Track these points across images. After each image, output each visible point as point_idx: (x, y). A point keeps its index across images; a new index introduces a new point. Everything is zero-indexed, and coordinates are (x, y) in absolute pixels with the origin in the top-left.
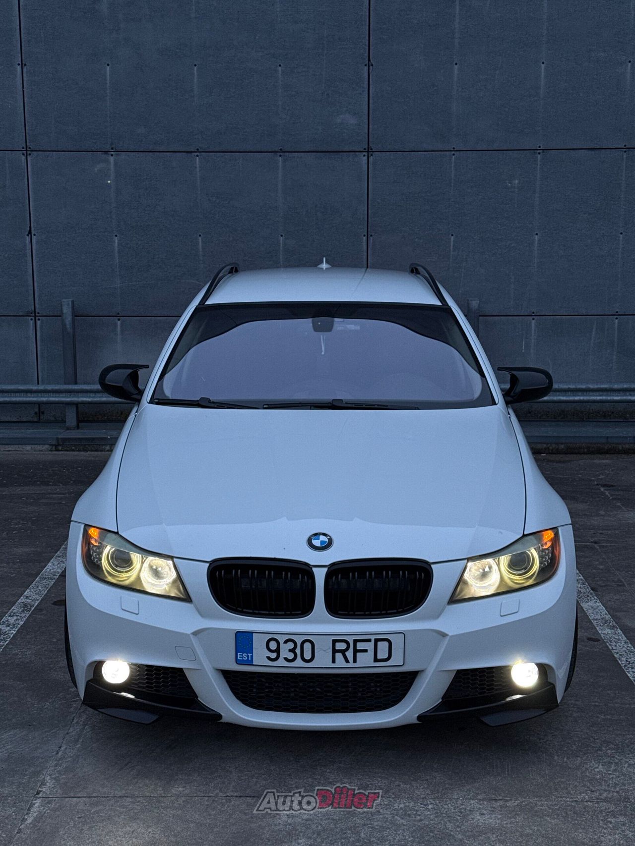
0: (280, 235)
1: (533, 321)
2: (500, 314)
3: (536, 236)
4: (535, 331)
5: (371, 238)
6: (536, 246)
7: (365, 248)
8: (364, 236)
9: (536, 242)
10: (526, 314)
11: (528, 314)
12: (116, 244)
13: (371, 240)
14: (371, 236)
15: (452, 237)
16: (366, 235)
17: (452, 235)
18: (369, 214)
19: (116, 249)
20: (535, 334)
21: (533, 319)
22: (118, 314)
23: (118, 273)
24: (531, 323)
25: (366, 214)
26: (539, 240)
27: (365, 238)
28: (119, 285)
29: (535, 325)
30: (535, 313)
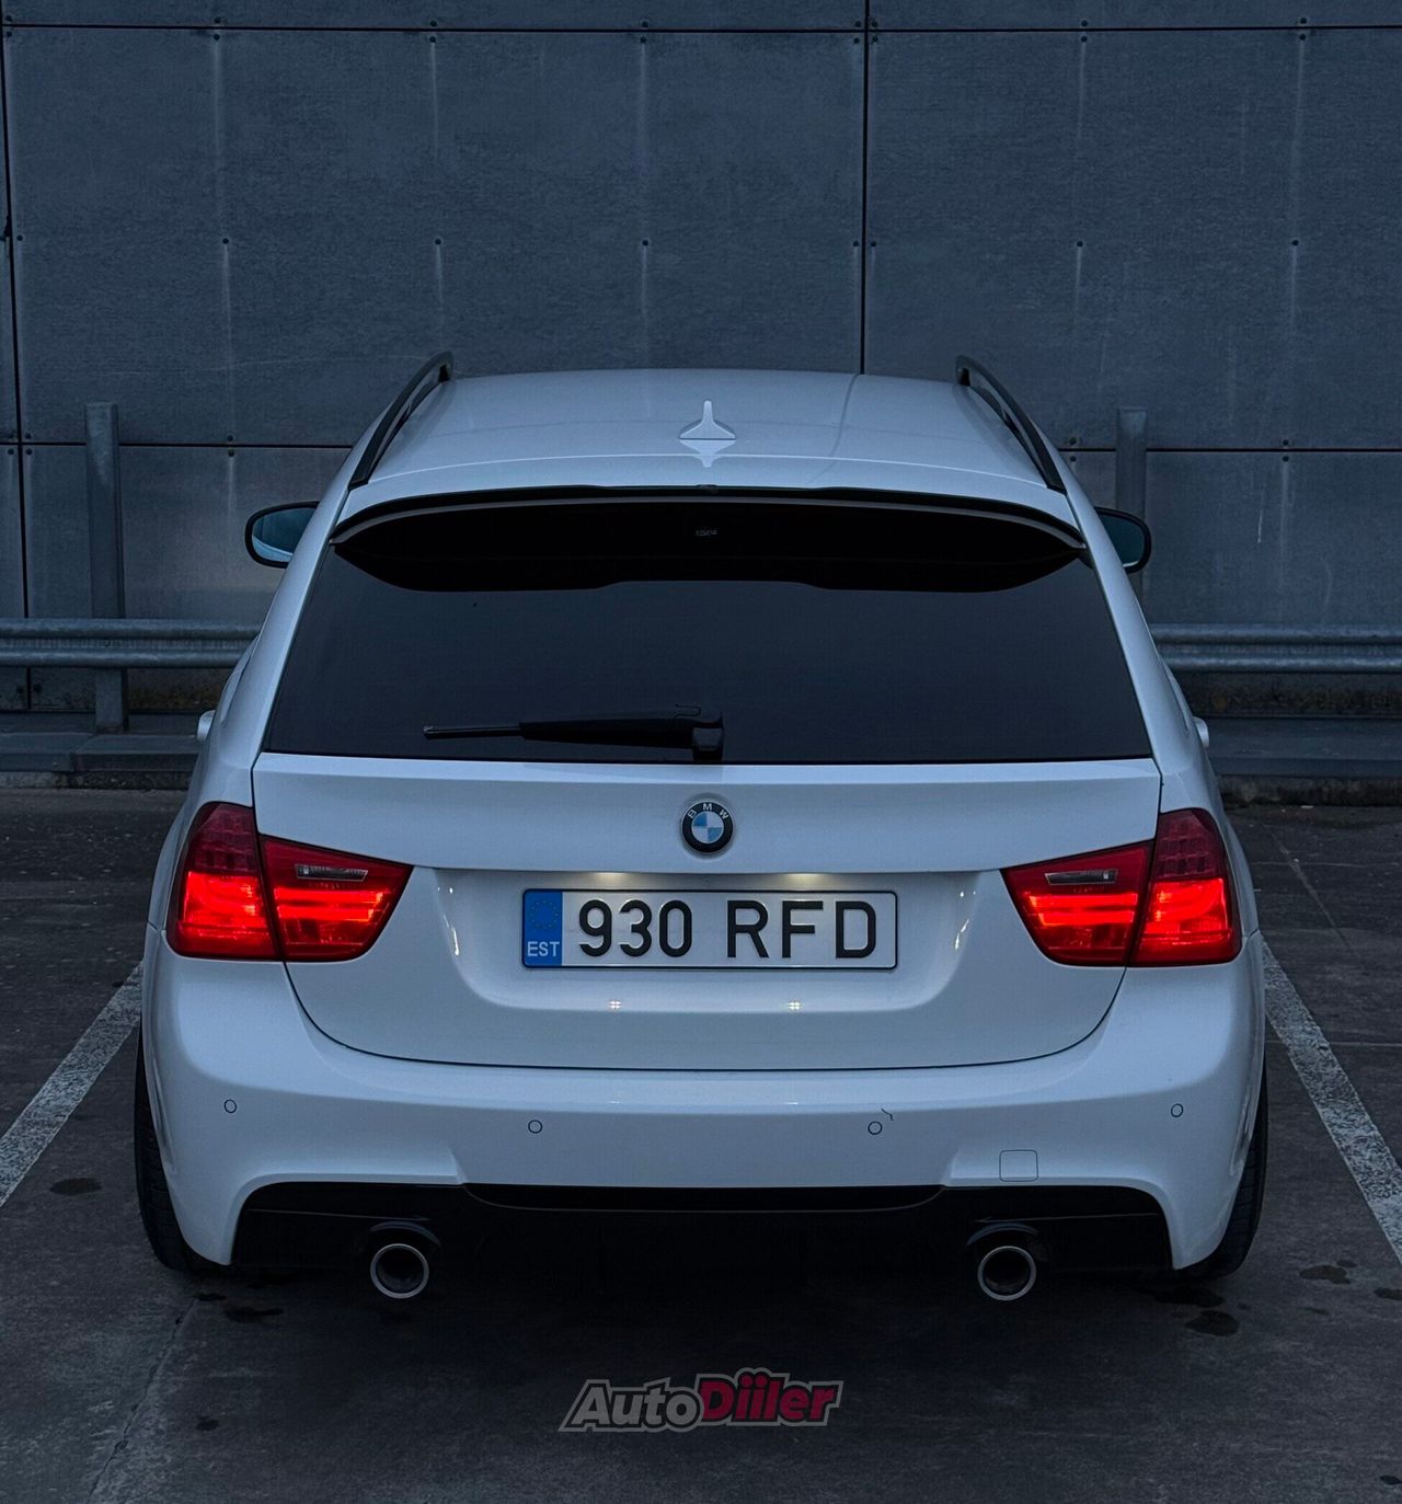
0: (641, 243)
1: (1286, 465)
2: (1200, 446)
3: (1295, 248)
4: (1290, 487)
5: (873, 250)
6: (1294, 272)
7: (857, 276)
8: (856, 244)
9: (1295, 263)
10: (1268, 446)
12: (226, 265)
13: (874, 257)
14: (874, 244)
15: (1080, 249)
16: (861, 243)
17: (1080, 244)
18: (868, 190)
19: (226, 274)
20: (1290, 496)
21: (1286, 459)
22: (231, 439)
23: (230, 337)
25: (861, 187)
26: (1300, 259)
27: (857, 251)
28: (232, 367)
29: (1290, 474)
30: (1290, 442)
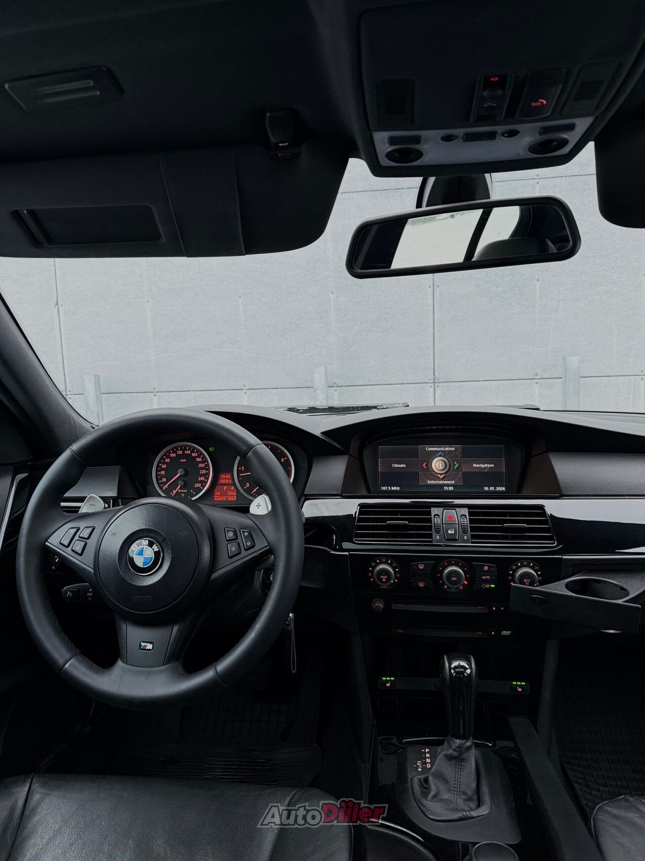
0: (330, 293)
1: (642, 382)
5: (438, 289)
7: (431, 302)
8: (430, 287)
10: (634, 373)
11: (636, 374)
12: (149, 312)
13: (438, 293)
14: (438, 286)
15: (539, 282)
16: (432, 287)
17: (538, 280)
19: (149, 316)
21: (642, 379)
22: (154, 389)
23: (152, 344)
24: (639, 384)
27: (431, 290)
28: (153, 358)
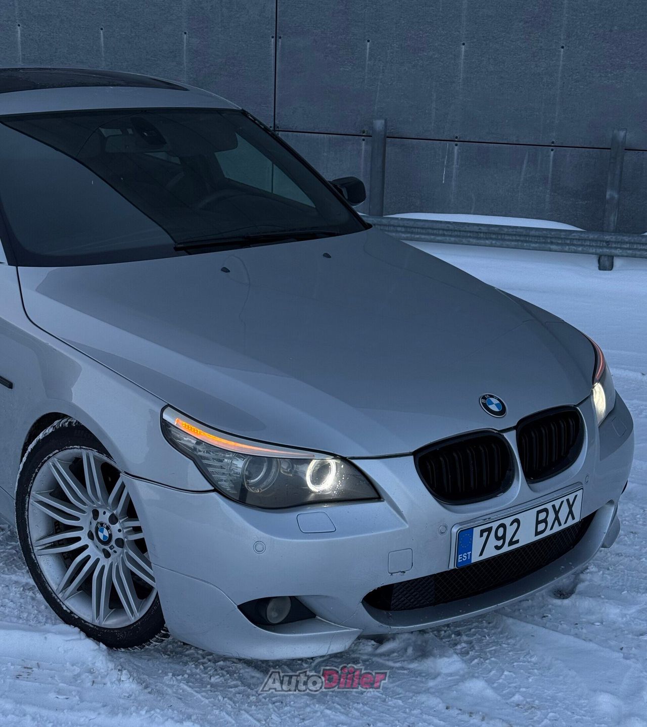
0: (183, 33)
2: (419, 137)
3: (463, 46)
4: (458, 159)
5: (280, 40)
6: (463, 57)
7: (273, 51)
8: (273, 37)
9: (463, 53)
10: (449, 139)
11: (451, 139)
13: (280, 43)
14: (280, 38)
15: (368, 43)
16: (275, 37)
17: (368, 41)
18: (278, 13)
19: (19, 40)
20: (457, 162)
21: (456, 145)
24: (453, 149)
26: (465, 51)
27: (273, 40)
29: (458, 152)
30: (458, 137)
